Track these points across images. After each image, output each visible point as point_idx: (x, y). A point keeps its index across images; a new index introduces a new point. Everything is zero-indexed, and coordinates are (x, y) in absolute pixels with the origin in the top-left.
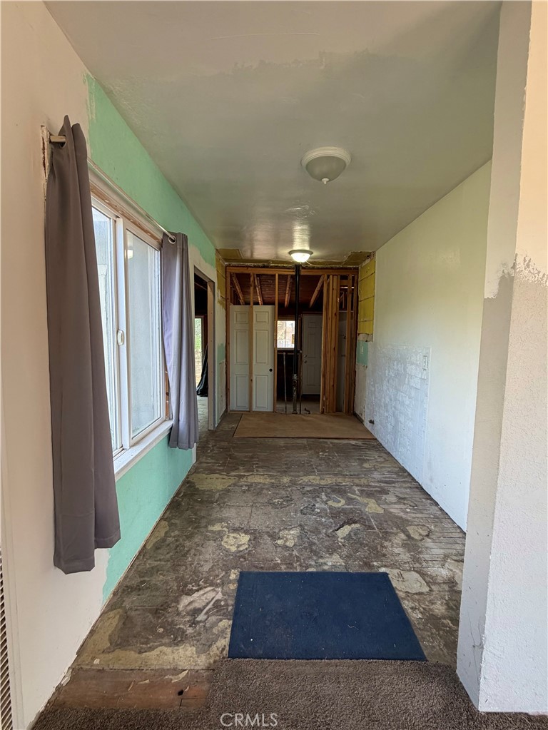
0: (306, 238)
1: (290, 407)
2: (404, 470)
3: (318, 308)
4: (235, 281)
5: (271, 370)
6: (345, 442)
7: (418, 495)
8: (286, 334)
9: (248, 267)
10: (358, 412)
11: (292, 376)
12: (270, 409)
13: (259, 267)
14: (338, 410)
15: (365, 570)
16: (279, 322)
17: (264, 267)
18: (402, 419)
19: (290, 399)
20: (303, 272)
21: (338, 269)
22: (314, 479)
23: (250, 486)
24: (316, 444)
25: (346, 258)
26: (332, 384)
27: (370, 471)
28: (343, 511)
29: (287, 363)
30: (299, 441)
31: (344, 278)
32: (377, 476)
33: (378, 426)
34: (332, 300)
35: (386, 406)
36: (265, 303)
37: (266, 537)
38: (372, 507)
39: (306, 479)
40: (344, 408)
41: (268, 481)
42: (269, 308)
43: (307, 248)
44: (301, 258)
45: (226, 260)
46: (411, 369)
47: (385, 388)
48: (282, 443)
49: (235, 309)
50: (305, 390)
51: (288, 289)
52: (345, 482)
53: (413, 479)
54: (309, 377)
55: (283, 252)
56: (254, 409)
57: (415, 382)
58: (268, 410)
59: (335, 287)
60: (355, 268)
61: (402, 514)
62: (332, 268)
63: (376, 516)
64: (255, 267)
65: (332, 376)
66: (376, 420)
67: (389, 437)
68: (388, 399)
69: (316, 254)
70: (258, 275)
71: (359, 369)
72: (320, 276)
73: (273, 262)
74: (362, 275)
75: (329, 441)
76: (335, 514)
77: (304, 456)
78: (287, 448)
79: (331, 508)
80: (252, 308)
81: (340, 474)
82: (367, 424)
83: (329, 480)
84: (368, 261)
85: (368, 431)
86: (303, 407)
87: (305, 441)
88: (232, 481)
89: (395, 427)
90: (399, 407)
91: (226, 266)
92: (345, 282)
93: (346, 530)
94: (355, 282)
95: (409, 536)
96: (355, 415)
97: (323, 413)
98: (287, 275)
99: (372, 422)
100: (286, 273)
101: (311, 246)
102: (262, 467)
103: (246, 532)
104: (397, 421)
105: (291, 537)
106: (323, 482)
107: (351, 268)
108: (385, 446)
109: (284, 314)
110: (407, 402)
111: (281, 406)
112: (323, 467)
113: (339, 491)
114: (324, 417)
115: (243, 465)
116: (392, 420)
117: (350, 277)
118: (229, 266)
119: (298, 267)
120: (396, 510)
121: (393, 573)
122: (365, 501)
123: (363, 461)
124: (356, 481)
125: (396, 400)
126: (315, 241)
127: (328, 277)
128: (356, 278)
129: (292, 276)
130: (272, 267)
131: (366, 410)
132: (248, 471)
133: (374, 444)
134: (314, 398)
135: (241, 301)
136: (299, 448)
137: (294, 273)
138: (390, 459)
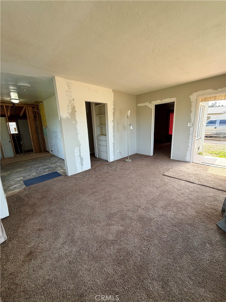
0: (17, 96)
1: (22, 155)
3: (24, 117)
5: (10, 142)
6: (45, 157)
10: (47, 150)
11: (20, 142)
15: (51, 172)
16: (9, 123)
18: (58, 147)
20: (16, 105)
21: (31, 105)
22: (37, 165)
25: (33, 102)
26: (37, 143)
29: (17, 139)
34: (30, 115)
35: (54, 145)
37: (27, 176)
38: (53, 165)
39: (34, 166)
40: (42, 150)
42: (3, 118)
43: (18, 99)
44: (15, 101)
46: (58, 134)
47: (53, 140)
51: (9, 110)
55: (7, 99)
57: (59, 137)
58: (12, 156)
59: (31, 111)
60: (37, 105)
62: (28, 104)
65: (36, 141)
67: (57, 153)
68: (54, 143)
69: (21, 100)
71: (45, 137)
72: (23, 107)
75: (39, 158)
76: (44, 169)
77: (32, 163)
78: (25, 163)
81: (44, 163)
83: (41, 165)
84: (41, 103)
85: (51, 154)
88: (10, 172)
89: (57, 150)
92: (34, 109)
93: (48, 170)
94: (38, 109)
98: (9, 106)
99: (52, 151)
102: (19, 168)
103: (21, 177)
107: (35, 105)
109: (10, 120)
110: (59, 142)
111: (18, 155)
112: (39, 163)
114: (36, 154)
116: (56, 148)
117: (36, 108)
119: (14, 104)
120: (59, 164)
122: (51, 165)
124: (49, 163)
125: (56, 143)
126: (20, 96)
127: (27, 107)
129: (11, 106)
131: (50, 148)
132: (14, 170)
133: (54, 156)
136: (30, 161)
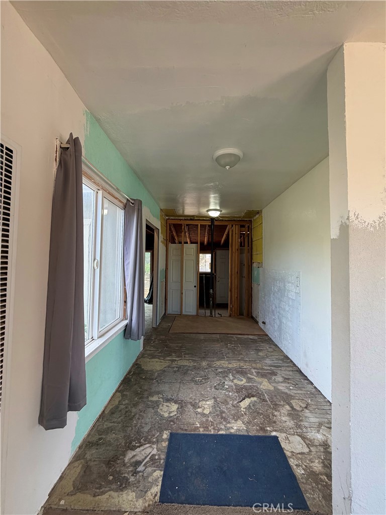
0: (218, 201)
1: (208, 312)
2: (287, 357)
3: (226, 246)
4: (173, 229)
5: (195, 286)
6: (246, 337)
7: (298, 376)
8: (205, 263)
9: (181, 220)
10: (254, 316)
11: (209, 290)
12: (194, 313)
13: (188, 220)
14: (241, 314)
15: (261, 434)
16: (201, 255)
17: (191, 220)
18: (284, 321)
19: (208, 307)
20: (216, 223)
21: (239, 221)
22: (224, 363)
23: (179, 368)
24: (225, 338)
25: (243, 214)
26: (236, 296)
27: (263, 358)
28: (245, 387)
29: (206, 281)
30: (214, 336)
31: (242, 226)
32: (268, 361)
33: (268, 326)
34: (235, 241)
35: (273, 311)
36: (192, 243)
37: (189, 406)
38: (265, 385)
39: (218, 363)
40: (245, 313)
41: (192, 364)
42: (194, 245)
43: (218, 208)
44: (214, 214)
45: (167, 216)
46: (289, 286)
47: (272, 299)
48: (202, 337)
49: (172, 246)
50: (219, 300)
51: (206, 233)
52: (246, 366)
53: (294, 365)
54: (221, 291)
55: (203, 211)
56: (184, 313)
57: (292, 295)
58: (193, 314)
59: (237, 232)
60: (249, 220)
61: (286, 391)
62: (234, 220)
63: (268, 392)
64: (185, 220)
65: (236, 291)
66: (267, 321)
67: (276, 334)
68: (274, 307)
69: (223, 211)
70: (187, 225)
71: (254, 286)
72: (227, 225)
73: (197, 216)
74: (254, 225)
75: (234, 336)
76: (239, 389)
77: (217, 346)
78: (205, 340)
79: (236, 385)
80: (183, 245)
81: (242, 360)
82: (261, 325)
83: (234, 364)
84: (257, 216)
85: (261, 329)
86: (217, 312)
87: (218, 336)
88: (167, 364)
89: (279, 327)
90: (282, 312)
91: (167, 219)
92: (243, 229)
93: (247, 402)
94: (250, 229)
95: (292, 407)
96: (252, 317)
97: (230, 316)
98: (206, 225)
99: (264, 323)
100: (205, 224)
101: (220, 207)
102: (188, 354)
103: (176, 402)
104: (281, 322)
105: (207, 406)
106: (230, 366)
107: (247, 220)
108: (274, 340)
109: (204, 249)
110: (287, 309)
111: (202, 311)
112: (230, 355)
113: (242, 372)
114: (230, 319)
115: (175, 352)
116: (277, 321)
117: (247, 226)
118: (169, 219)
119: (212, 220)
120: (282, 387)
121: (281, 437)
122: (260, 380)
123: (258, 350)
124: (254, 365)
125: (279, 307)
126: (223, 204)
127: (232, 226)
128: (250, 226)
129: (209, 225)
130: (196, 220)
131: (260, 315)
132: (178, 357)
133: (266, 339)
134: (224, 306)
135: (176, 241)
136: (214, 341)
137: (210, 224)
138: (277, 349)
